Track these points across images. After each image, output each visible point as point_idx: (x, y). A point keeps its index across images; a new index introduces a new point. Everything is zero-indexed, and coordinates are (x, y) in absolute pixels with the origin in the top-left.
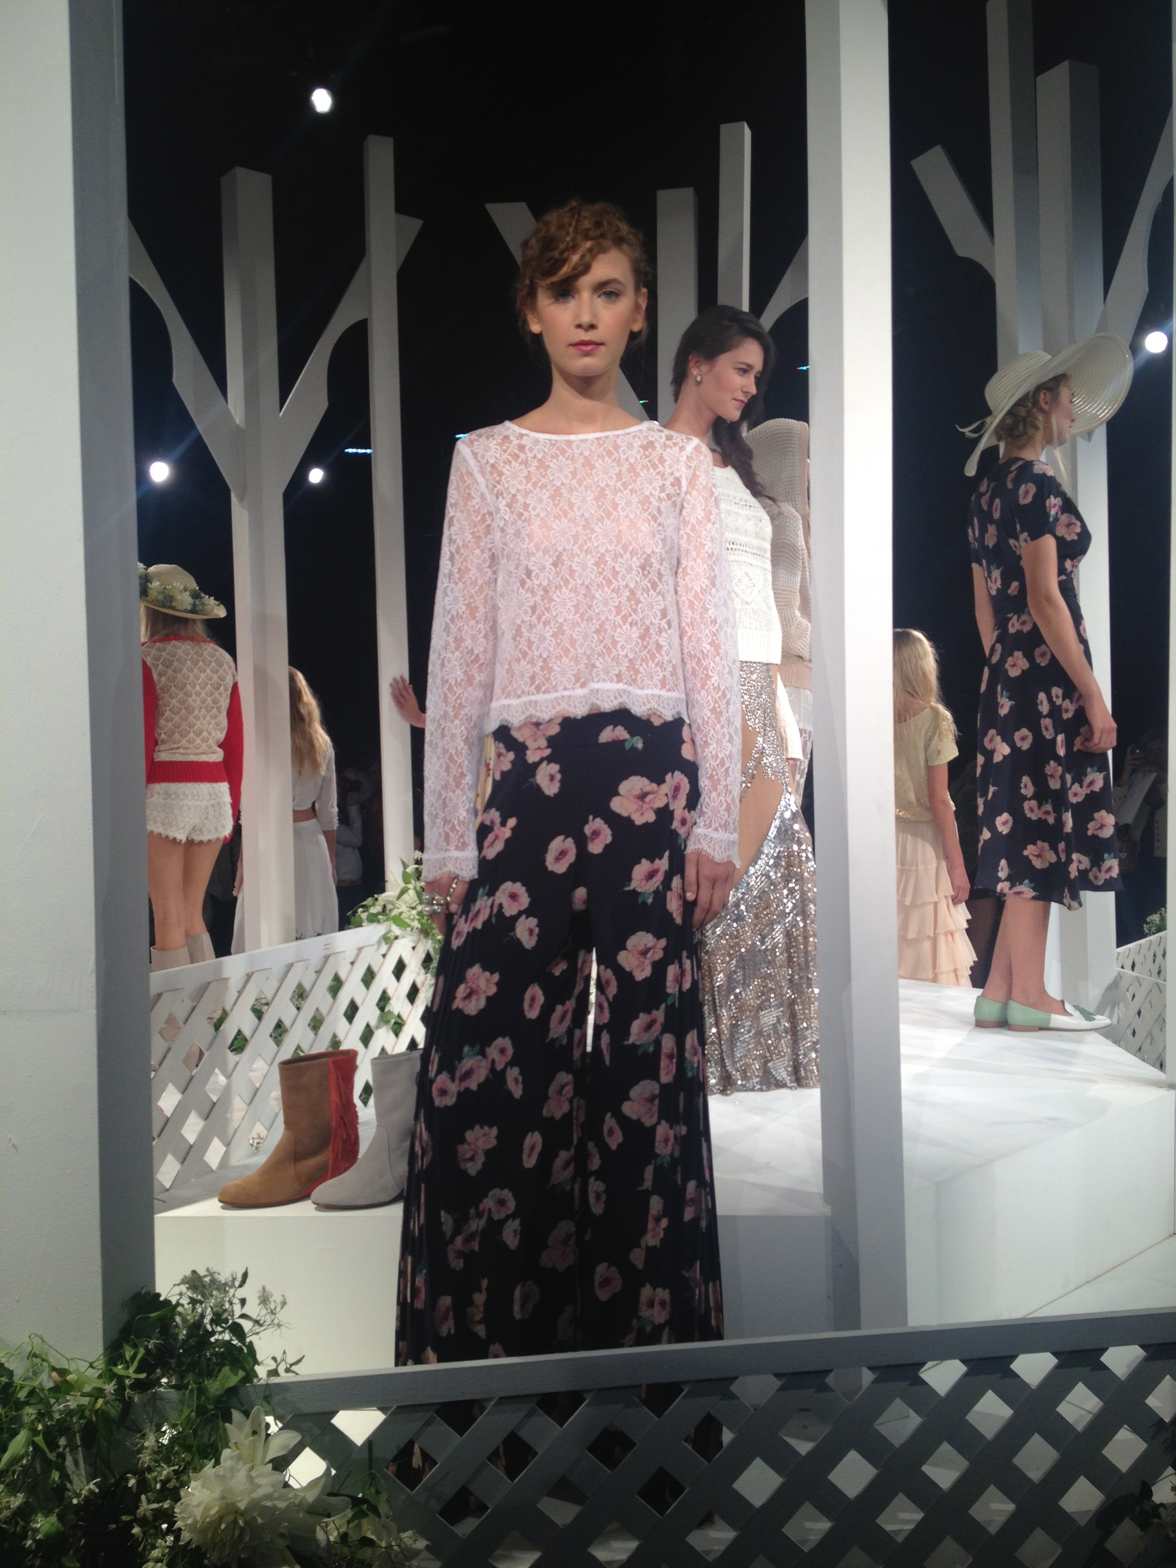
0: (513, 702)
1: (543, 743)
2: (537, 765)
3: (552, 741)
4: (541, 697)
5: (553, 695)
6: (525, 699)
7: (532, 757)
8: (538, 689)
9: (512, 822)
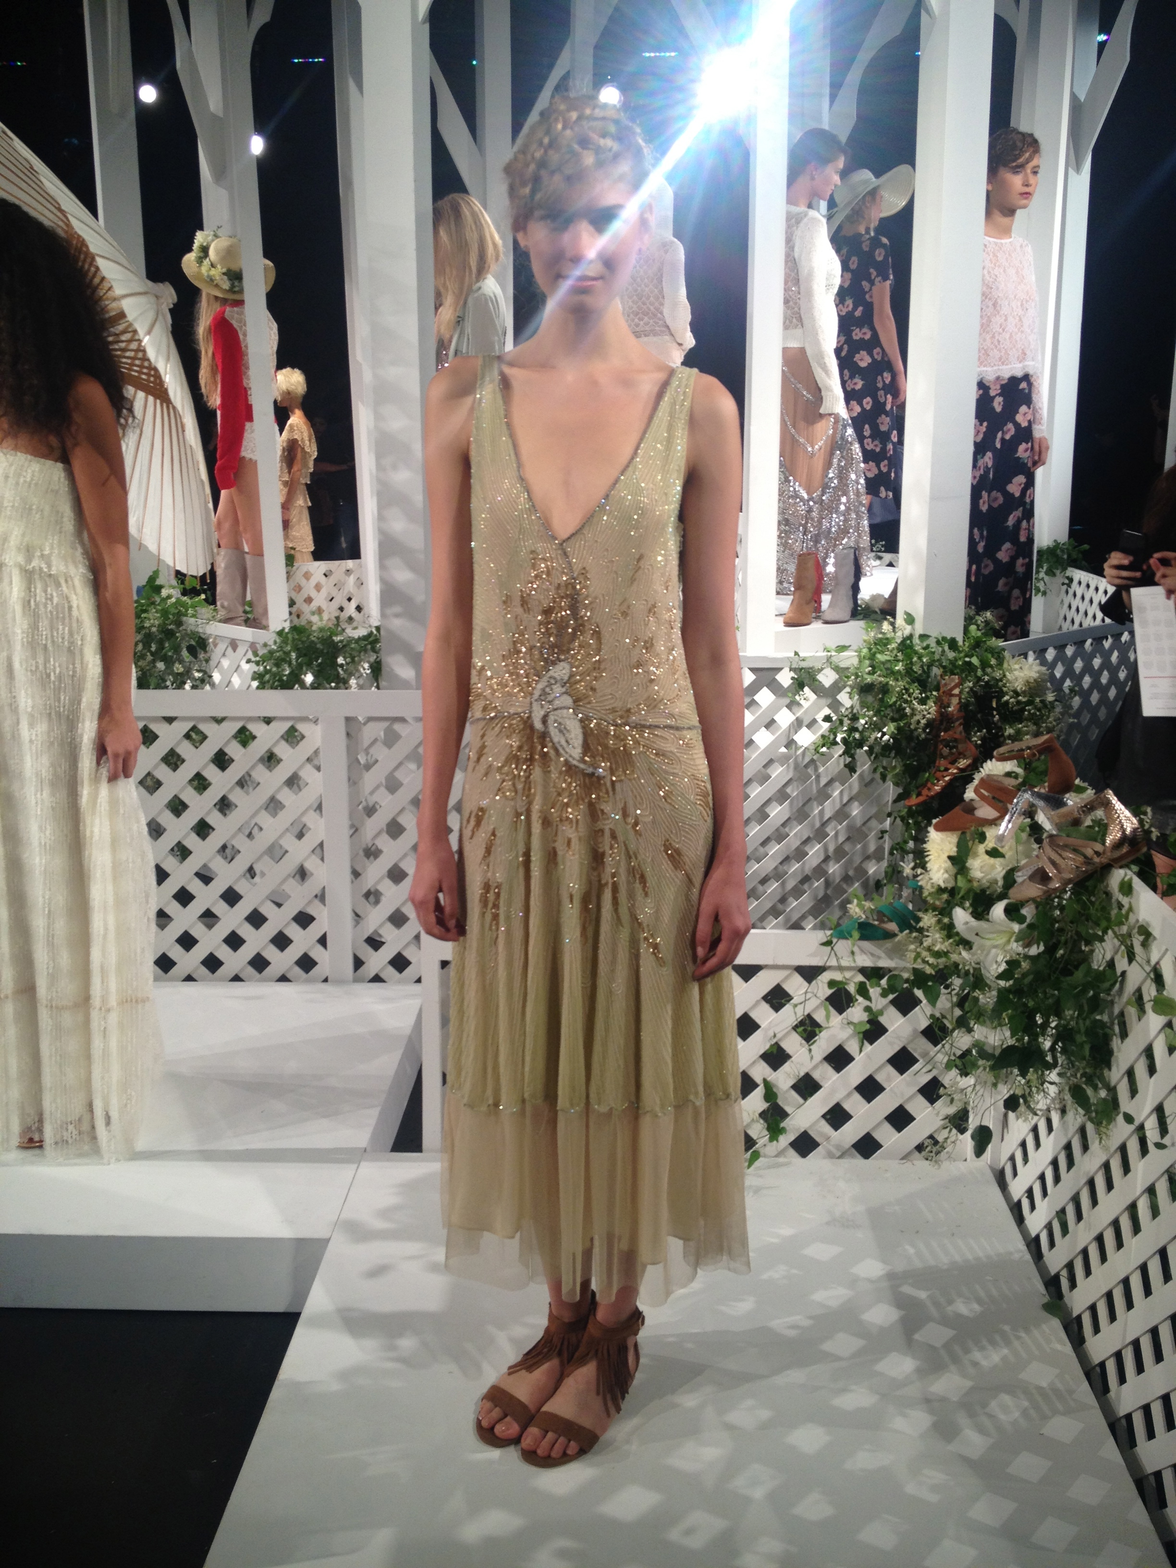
0: (989, 369)
1: (998, 387)
2: (994, 397)
3: (1003, 387)
4: (1004, 367)
5: (1009, 366)
6: (995, 368)
7: (992, 393)
8: (1003, 363)
9: (985, 424)
